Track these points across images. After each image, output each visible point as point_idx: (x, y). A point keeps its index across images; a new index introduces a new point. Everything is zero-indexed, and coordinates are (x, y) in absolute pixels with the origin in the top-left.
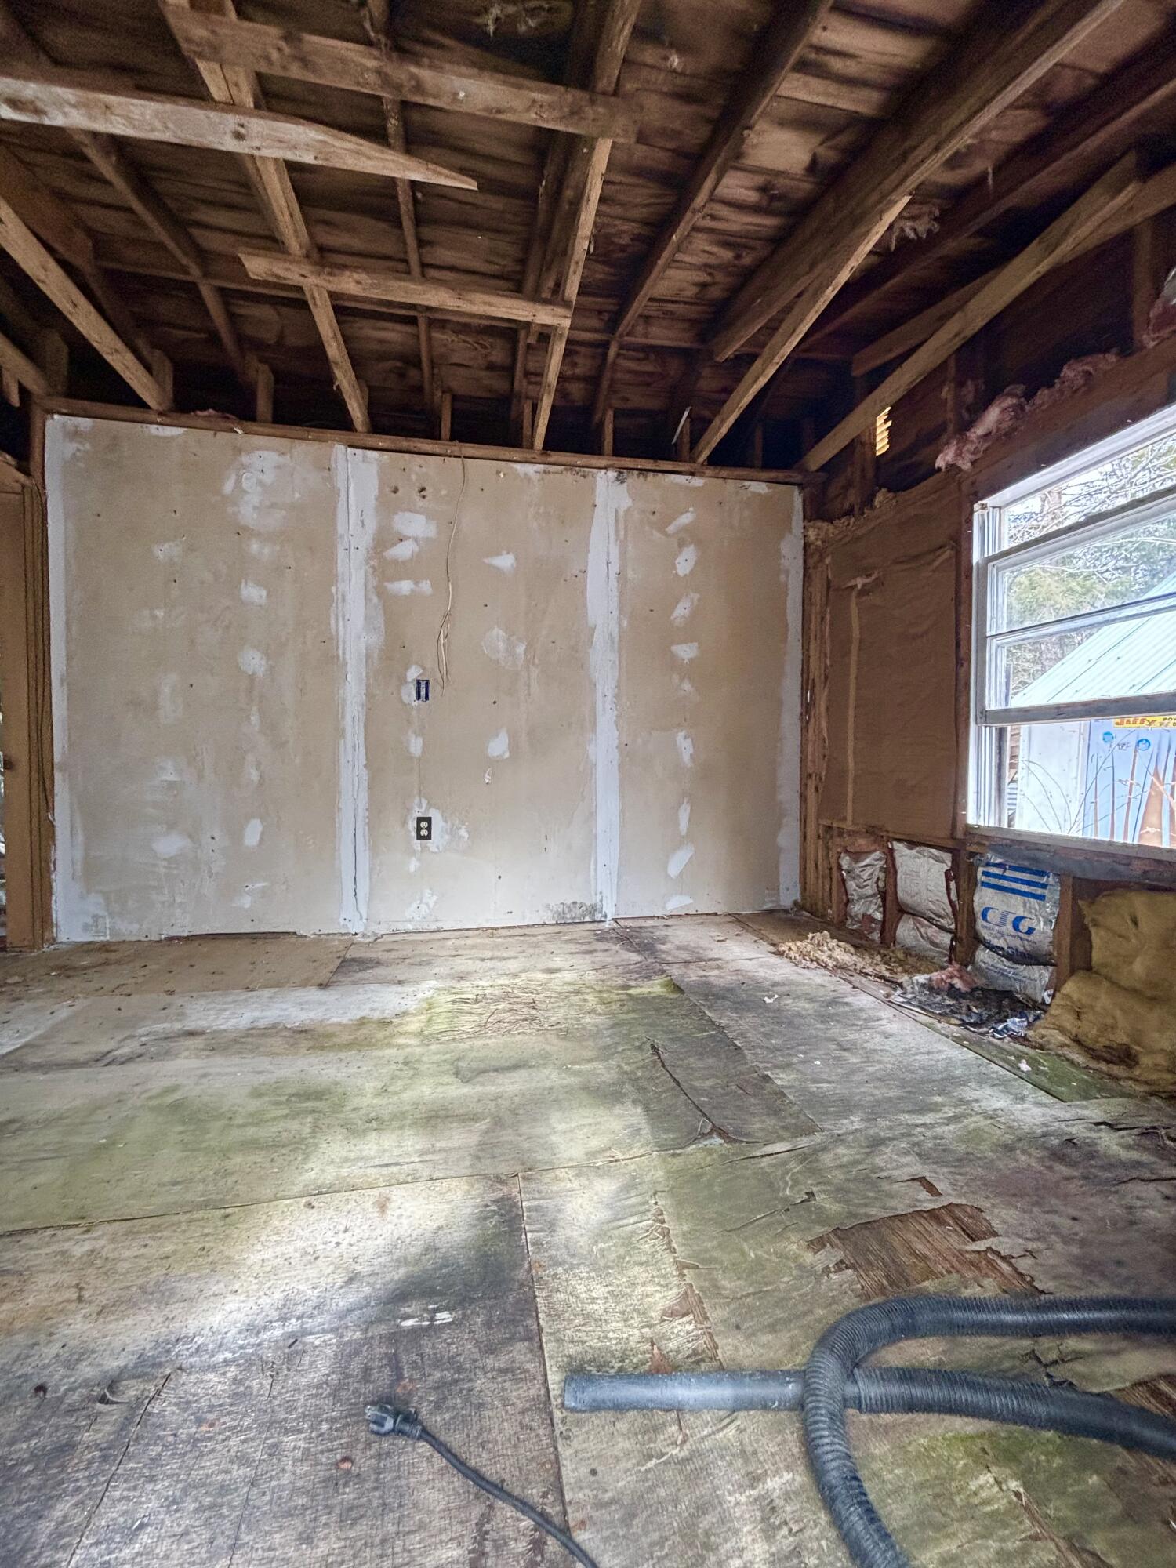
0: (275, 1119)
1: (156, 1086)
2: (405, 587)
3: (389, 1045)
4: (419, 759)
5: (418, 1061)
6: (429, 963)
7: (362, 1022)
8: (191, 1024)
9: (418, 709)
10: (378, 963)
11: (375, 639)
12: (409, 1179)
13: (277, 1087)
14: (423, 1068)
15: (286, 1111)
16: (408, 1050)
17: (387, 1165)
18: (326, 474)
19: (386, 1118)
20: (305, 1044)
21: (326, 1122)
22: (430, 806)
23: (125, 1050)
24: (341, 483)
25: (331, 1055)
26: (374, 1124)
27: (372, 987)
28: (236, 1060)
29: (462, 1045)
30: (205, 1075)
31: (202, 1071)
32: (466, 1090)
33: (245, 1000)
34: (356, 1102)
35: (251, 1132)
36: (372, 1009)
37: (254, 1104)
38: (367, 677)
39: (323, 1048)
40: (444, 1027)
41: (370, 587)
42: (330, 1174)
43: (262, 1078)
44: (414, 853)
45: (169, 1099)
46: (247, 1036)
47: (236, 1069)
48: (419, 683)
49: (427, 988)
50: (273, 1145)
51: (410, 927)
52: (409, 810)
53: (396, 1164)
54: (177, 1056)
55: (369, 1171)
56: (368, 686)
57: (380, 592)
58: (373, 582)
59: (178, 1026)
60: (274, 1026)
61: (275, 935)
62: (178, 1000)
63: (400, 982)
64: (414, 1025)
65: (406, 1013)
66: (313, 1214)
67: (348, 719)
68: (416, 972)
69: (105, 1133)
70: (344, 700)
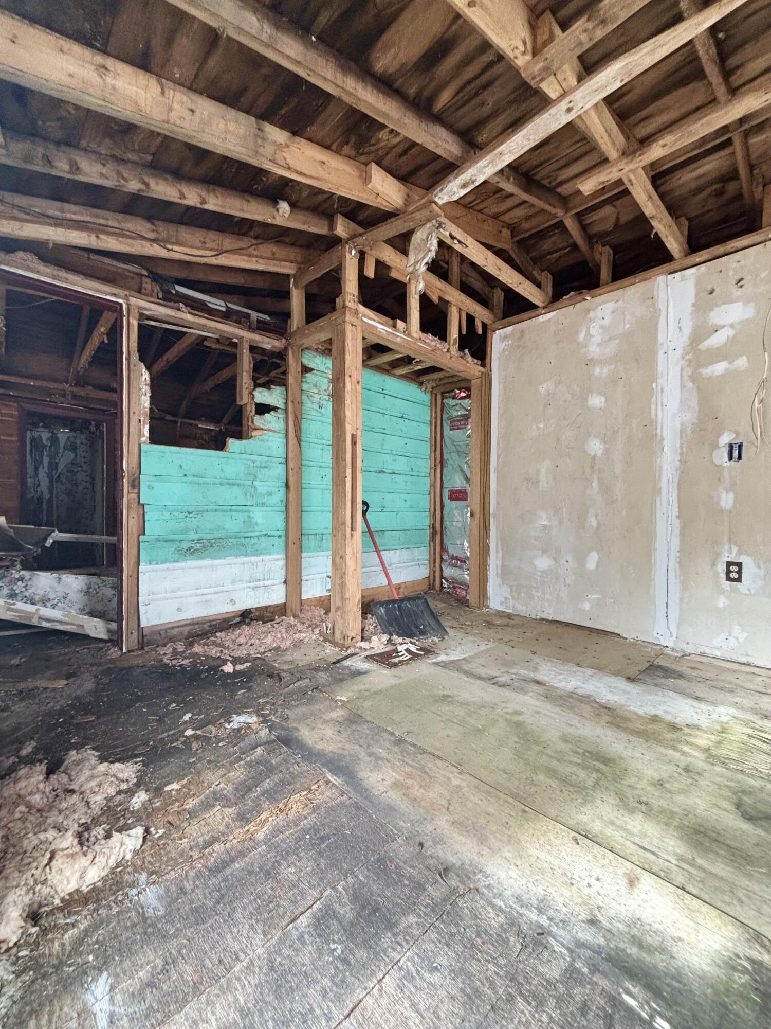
0: (571, 762)
1: (511, 707)
2: (720, 368)
3: (674, 748)
4: (730, 512)
5: (699, 774)
6: (731, 691)
7: (655, 719)
8: (539, 677)
9: (730, 469)
10: (681, 676)
11: (689, 417)
12: (662, 874)
13: (579, 740)
14: (703, 783)
15: (579, 761)
16: (693, 760)
17: (645, 849)
18: (650, 302)
19: (655, 807)
20: (607, 718)
21: (606, 784)
22: (740, 553)
23: (502, 679)
24: (661, 305)
25: (623, 734)
26: (643, 808)
27: (671, 693)
28: (558, 710)
29: (751, 781)
30: (538, 712)
31: (536, 709)
32: (746, 826)
33: (575, 672)
34: (632, 780)
35: (554, 763)
36: (666, 712)
37: (562, 746)
38: (681, 447)
39: (618, 727)
40: (733, 755)
41: (686, 377)
42: (597, 827)
43: (571, 730)
44: (722, 592)
45: (516, 718)
46: (570, 697)
47: (556, 716)
48: (731, 447)
49: (724, 713)
50: (565, 781)
51: (718, 654)
52: (718, 555)
53: (653, 853)
54: (526, 693)
55: (628, 844)
56: (682, 454)
57: (695, 378)
58: (688, 371)
59: (532, 675)
60: (588, 697)
61: (605, 633)
62: (536, 659)
63: (697, 698)
64: (703, 741)
65: (697, 727)
66: (577, 850)
67: (664, 480)
68: (715, 695)
69: (483, 723)
70: (661, 467)
